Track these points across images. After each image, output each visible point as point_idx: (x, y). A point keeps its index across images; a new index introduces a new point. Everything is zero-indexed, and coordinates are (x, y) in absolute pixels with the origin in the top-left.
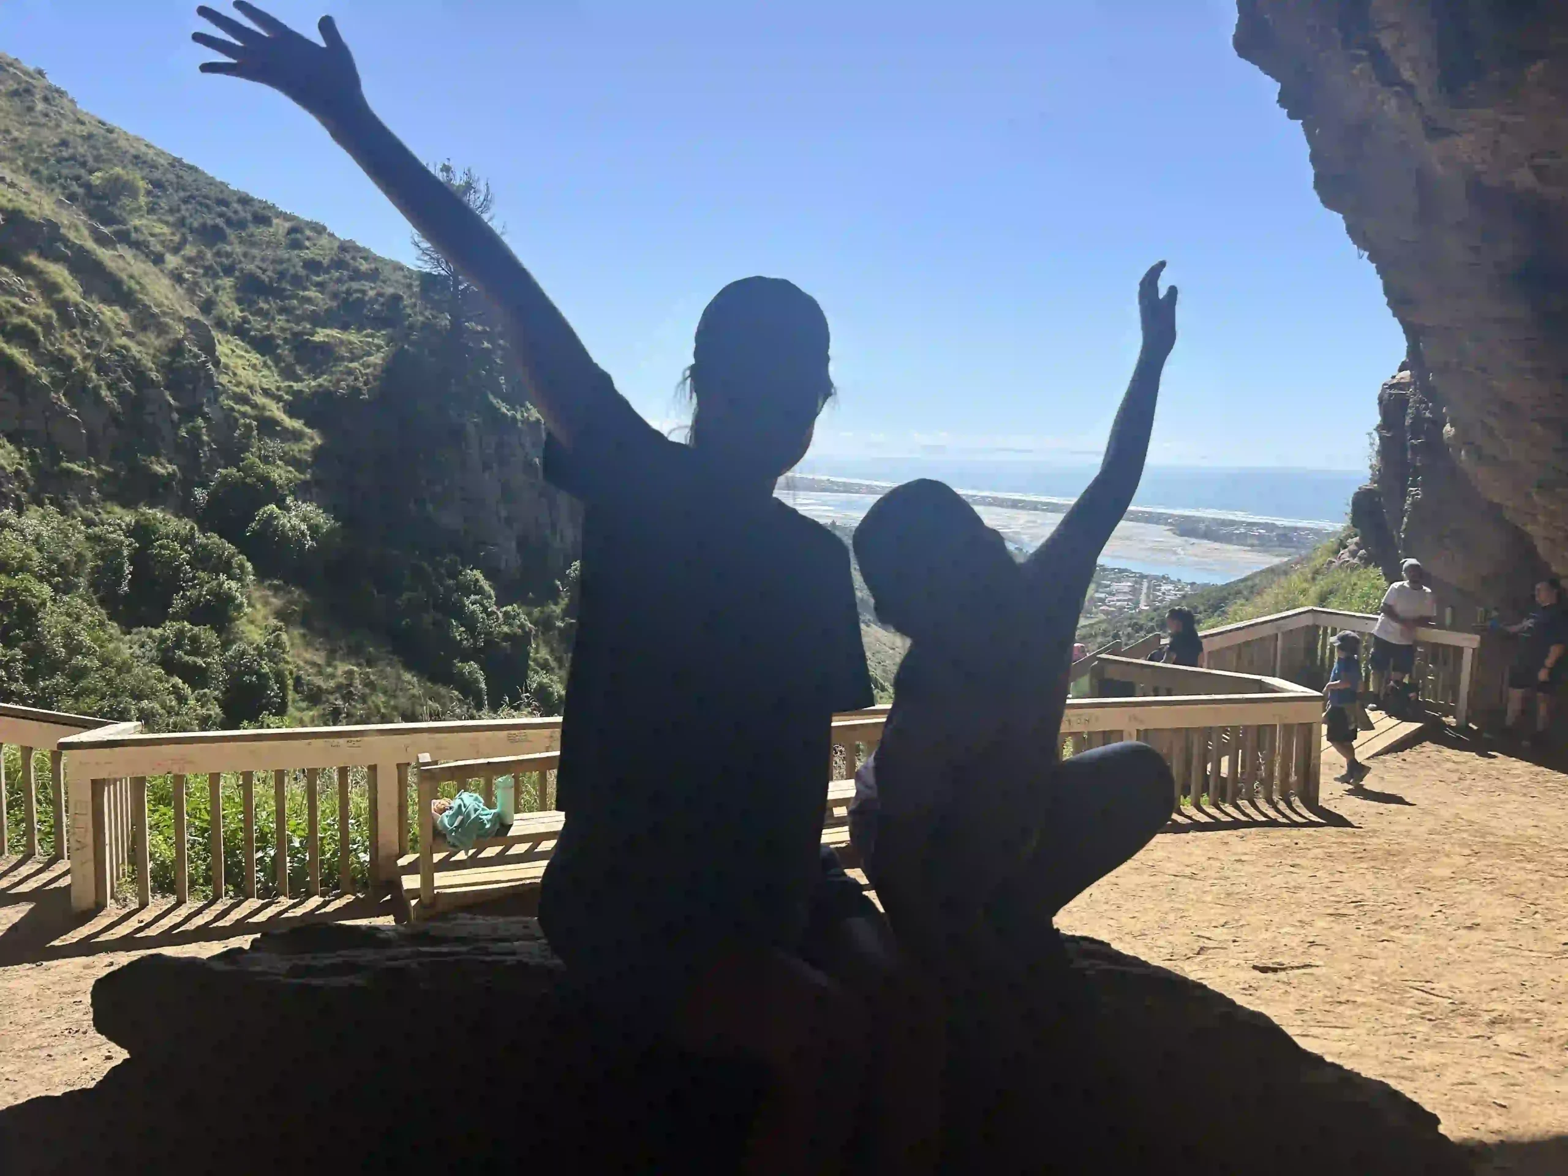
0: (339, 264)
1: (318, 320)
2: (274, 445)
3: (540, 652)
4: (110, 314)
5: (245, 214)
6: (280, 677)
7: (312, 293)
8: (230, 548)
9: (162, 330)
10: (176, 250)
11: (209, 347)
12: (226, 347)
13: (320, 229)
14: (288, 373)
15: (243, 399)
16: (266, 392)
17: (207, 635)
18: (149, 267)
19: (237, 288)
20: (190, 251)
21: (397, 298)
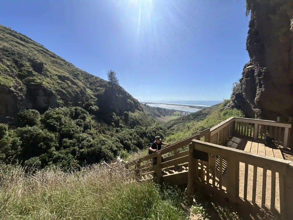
0: (100, 81)
1: (98, 87)
2: (92, 100)
3: (121, 121)
4: (75, 86)
5: (91, 76)
6: (90, 125)
7: (97, 84)
8: (86, 111)
9: (80, 88)
10: (83, 80)
11: (85, 90)
12: (87, 90)
13: (98, 78)
14: (94, 92)
15: (89, 95)
16: (92, 94)
17: (82, 121)
18: (80, 82)
19: (89, 84)
20: (85, 80)
21: (106, 84)
